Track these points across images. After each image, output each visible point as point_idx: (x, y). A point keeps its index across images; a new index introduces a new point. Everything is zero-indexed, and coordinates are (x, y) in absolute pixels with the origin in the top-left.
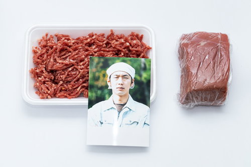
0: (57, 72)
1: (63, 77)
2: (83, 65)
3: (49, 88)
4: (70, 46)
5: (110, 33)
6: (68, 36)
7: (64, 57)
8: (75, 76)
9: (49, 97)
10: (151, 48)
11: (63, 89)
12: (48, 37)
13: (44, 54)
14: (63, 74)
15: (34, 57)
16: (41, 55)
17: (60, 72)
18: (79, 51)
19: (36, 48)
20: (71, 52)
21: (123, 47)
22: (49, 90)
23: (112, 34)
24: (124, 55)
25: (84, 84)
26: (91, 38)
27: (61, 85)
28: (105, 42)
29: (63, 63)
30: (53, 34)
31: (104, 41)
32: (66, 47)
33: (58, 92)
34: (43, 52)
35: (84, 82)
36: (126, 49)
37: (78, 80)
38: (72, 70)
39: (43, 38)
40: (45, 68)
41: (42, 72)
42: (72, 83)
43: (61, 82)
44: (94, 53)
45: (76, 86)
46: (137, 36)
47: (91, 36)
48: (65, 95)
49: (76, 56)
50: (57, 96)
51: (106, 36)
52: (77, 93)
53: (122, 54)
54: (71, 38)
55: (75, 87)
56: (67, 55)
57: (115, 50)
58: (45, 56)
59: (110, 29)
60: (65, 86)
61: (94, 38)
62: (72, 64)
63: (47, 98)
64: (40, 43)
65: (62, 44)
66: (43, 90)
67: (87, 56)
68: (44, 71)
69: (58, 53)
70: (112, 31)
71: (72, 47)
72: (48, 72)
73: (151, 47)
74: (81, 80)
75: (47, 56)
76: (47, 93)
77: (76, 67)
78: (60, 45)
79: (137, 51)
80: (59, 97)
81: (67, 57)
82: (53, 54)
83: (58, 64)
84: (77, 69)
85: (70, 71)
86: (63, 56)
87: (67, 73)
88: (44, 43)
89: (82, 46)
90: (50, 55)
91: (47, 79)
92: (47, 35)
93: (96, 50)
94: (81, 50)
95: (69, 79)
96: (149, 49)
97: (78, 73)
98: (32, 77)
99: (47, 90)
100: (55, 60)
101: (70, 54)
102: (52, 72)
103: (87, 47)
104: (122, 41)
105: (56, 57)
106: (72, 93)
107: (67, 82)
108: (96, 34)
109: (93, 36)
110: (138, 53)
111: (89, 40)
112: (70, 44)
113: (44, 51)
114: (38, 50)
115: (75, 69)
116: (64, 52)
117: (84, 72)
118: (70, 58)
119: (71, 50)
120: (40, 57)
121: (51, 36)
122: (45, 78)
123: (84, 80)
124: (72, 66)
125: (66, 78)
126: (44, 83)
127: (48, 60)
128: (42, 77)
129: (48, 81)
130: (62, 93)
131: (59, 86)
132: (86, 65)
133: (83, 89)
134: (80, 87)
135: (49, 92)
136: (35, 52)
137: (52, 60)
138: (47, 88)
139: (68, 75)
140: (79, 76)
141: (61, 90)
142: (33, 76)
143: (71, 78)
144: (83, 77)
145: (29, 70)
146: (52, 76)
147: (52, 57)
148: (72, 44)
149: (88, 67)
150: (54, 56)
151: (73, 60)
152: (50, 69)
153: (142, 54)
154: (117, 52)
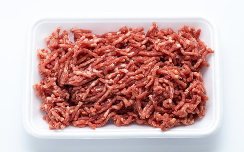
0: (74, 89)
1: (83, 96)
2: (113, 78)
3: (63, 113)
4: (93, 48)
5: (152, 28)
6: (89, 32)
7: (84, 64)
8: (100, 94)
9: (62, 126)
10: (213, 52)
11: (84, 113)
12: (60, 34)
13: (54, 60)
14: (82, 92)
15: (40, 64)
16: (51, 63)
17: (79, 88)
18: (106, 57)
19: (43, 51)
20: (93, 57)
21: (171, 50)
22: (61, 116)
23: (155, 29)
24: (173, 62)
25: (115, 107)
26: (123, 36)
27: (81, 107)
28: (144, 42)
29: (82, 76)
30: (68, 28)
31: (142, 40)
32: (86, 50)
33: (75, 119)
34: (53, 58)
35: (114, 104)
36: (175, 53)
37: (105, 100)
38: (97, 85)
39: (53, 35)
40: (56, 82)
41: (52, 87)
42: (96, 105)
43: (80, 103)
44: (128, 59)
45: (103, 109)
46: (192, 32)
47: (124, 31)
48: (86, 123)
49: (102, 65)
50: (75, 125)
51: (146, 32)
52: (104, 121)
53: (170, 60)
54: (94, 36)
55: (100, 112)
56: (88, 62)
57: (160, 54)
58: (56, 64)
59: (152, 21)
60: (86, 108)
61: (127, 34)
62: (96, 75)
63: (60, 128)
64: (48, 43)
65: (81, 46)
66: (53, 117)
67: (117, 64)
68: (55, 87)
69: (76, 59)
70: (154, 24)
71: (95, 50)
72: (60, 87)
73: (212, 49)
74: (109, 100)
75: (59, 64)
76: (59, 121)
77: (101, 80)
78: (78, 47)
79: (192, 56)
80: (78, 126)
81: (88, 66)
82: (68, 61)
83: (75, 77)
84: (103, 84)
85: (93, 87)
86: (82, 63)
87: (88, 90)
88: (54, 43)
89: (110, 48)
90: (64, 62)
91: (59, 99)
92: (58, 31)
93: (132, 54)
94: (110, 54)
95: (91, 98)
96: (210, 52)
97: (105, 90)
98: (37, 96)
99: (59, 117)
100: (71, 70)
101: (93, 60)
102: (67, 87)
103: (117, 50)
104: (170, 39)
105: (72, 65)
106: (96, 120)
107: (88, 103)
108: (131, 30)
109: (126, 32)
110: (194, 59)
111: (120, 39)
112: (92, 45)
113: (55, 55)
114: (45, 54)
115: (100, 84)
116: (85, 58)
117: (113, 89)
118: (92, 67)
119: (94, 54)
120: (48, 66)
121: (65, 31)
122: (56, 97)
123: (114, 100)
124: (95, 79)
125: (87, 97)
126: (55, 105)
128: (52, 95)
129: (61, 102)
130: (82, 120)
131: (77, 108)
132: (116, 79)
133: (113, 114)
134: (108, 111)
135: (62, 119)
136: (41, 57)
137: (66, 70)
138: (60, 113)
139: (90, 92)
140: (106, 95)
141: (80, 115)
142: (38, 93)
143: (95, 97)
144: (112, 96)
145: (32, 85)
146: (67, 94)
147: (66, 66)
148: (95, 44)
149: (121, 82)
150: (69, 64)
151: (97, 69)
152: (63, 83)
153: (200, 61)
154: (162, 57)
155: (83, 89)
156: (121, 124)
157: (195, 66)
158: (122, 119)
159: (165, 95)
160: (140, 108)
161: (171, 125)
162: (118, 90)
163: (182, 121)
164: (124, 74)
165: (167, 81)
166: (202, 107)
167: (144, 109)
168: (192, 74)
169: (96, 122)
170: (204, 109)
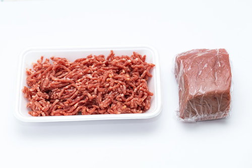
0: (53, 91)
1: (59, 94)
2: (81, 81)
3: (44, 105)
4: (67, 67)
5: (110, 54)
6: (64, 59)
8: (71, 94)
9: (43, 113)
10: (154, 65)
11: (59, 107)
12: (44, 60)
14: (59, 92)
15: (28, 78)
16: (35, 76)
17: (56, 89)
19: (31, 70)
21: (124, 64)
22: (43, 107)
23: (112, 55)
24: (125, 73)
25: (83, 101)
26: (89, 59)
27: (57, 104)
28: (105, 62)
29: (58, 81)
30: (49, 57)
32: (62, 66)
33: (53, 110)
34: (38, 73)
35: (81, 100)
36: (127, 67)
37: (76, 97)
38: (69, 88)
39: (38, 61)
40: (40, 88)
41: (36, 91)
42: (69, 99)
43: (57, 101)
44: (92, 72)
45: (73, 103)
46: (139, 56)
47: (90, 57)
48: (61, 112)
49: (73, 74)
50: (52, 115)
51: (106, 58)
52: (74, 110)
53: (124, 71)
54: (68, 60)
55: (71, 104)
56: (64, 75)
57: (116, 68)
58: (40, 75)
59: (110, 50)
60: (62, 104)
62: (69, 82)
63: (41, 115)
64: (34, 66)
65: (58, 63)
66: (36, 108)
67: (85, 73)
68: (39, 90)
69: (54, 72)
70: (112, 51)
71: (69, 67)
72: (43, 92)
73: (154, 64)
74: (78, 97)
75: (42, 75)
76: (41, 110)
77: (73, 84)
78: (56, 63)
79: (139, 68)
80: (55, 115)
81: (63, 77)
82: (48, 74)
83: (53, 82)
84: (74, 87)
85: (66, 89)
86: (59, 75)
87: (63, 90)
88: (39, 66)
89: (79, 65)
91: (41, 98)
92: (42, 58)
93: (95, 68)
94: (79, 69)
95: (65, 97)
96: (152, 66)
97: (75, 90)
98: (24, 97)
99: (41, 107)
101: (67, 73)
102: (48, 91)
103: (85, 66)
104: (124, 59)
105: (51, 76)
106: (69, 110)
107: (63, 101)
108: (95, 56)
109: (92, 57)
110: (140, 70)
111: (87, 60)
112: (67, 64)
115: (72, 88)
116: (61, 72)
117: (81, 88)
118: (66, 78)
119: (68, 69)
120: (34, 77)
121: (46, 59)
122: (39, 96)
123: (82, 97)
124: (69, 84)
125: (62, 96)
127: (43, 79)
128: (36, 95)
130: (58, 111)
131: (54, 104)
132: (83, 81)
133: (81, 107)
134: (77, 104)
135: (43, 109)
136: (29, 74)
137: (47, 78)
138: (42, 105)
139: (64, 92)
140: (76, 93)
141: (57, 109)
142: (26, 95)
143: (68, 96)
144: (81, 94)
145: (21, 89)
146: (47, 95)
147: (47, 76)
148: (69, 65)
149: (87, 83)
150: (49, 76)
151: (70, 78)
152: (45, 87)
153: (145, 72)
154: (118, 70)
155: (59, 90)
156: (87, 113)
157: (142, 75)
158: (88, 110)
159: (119, 90)
160: (101, 100)
161: (122, 110)
162: (85, 89)
163: (132, 110)
164: (90, 79)
165: (121, 82)
166: (147, 101)
167: (103, 101)
168: (139, 80)
169: (69, 112)
170: (149, 103)
